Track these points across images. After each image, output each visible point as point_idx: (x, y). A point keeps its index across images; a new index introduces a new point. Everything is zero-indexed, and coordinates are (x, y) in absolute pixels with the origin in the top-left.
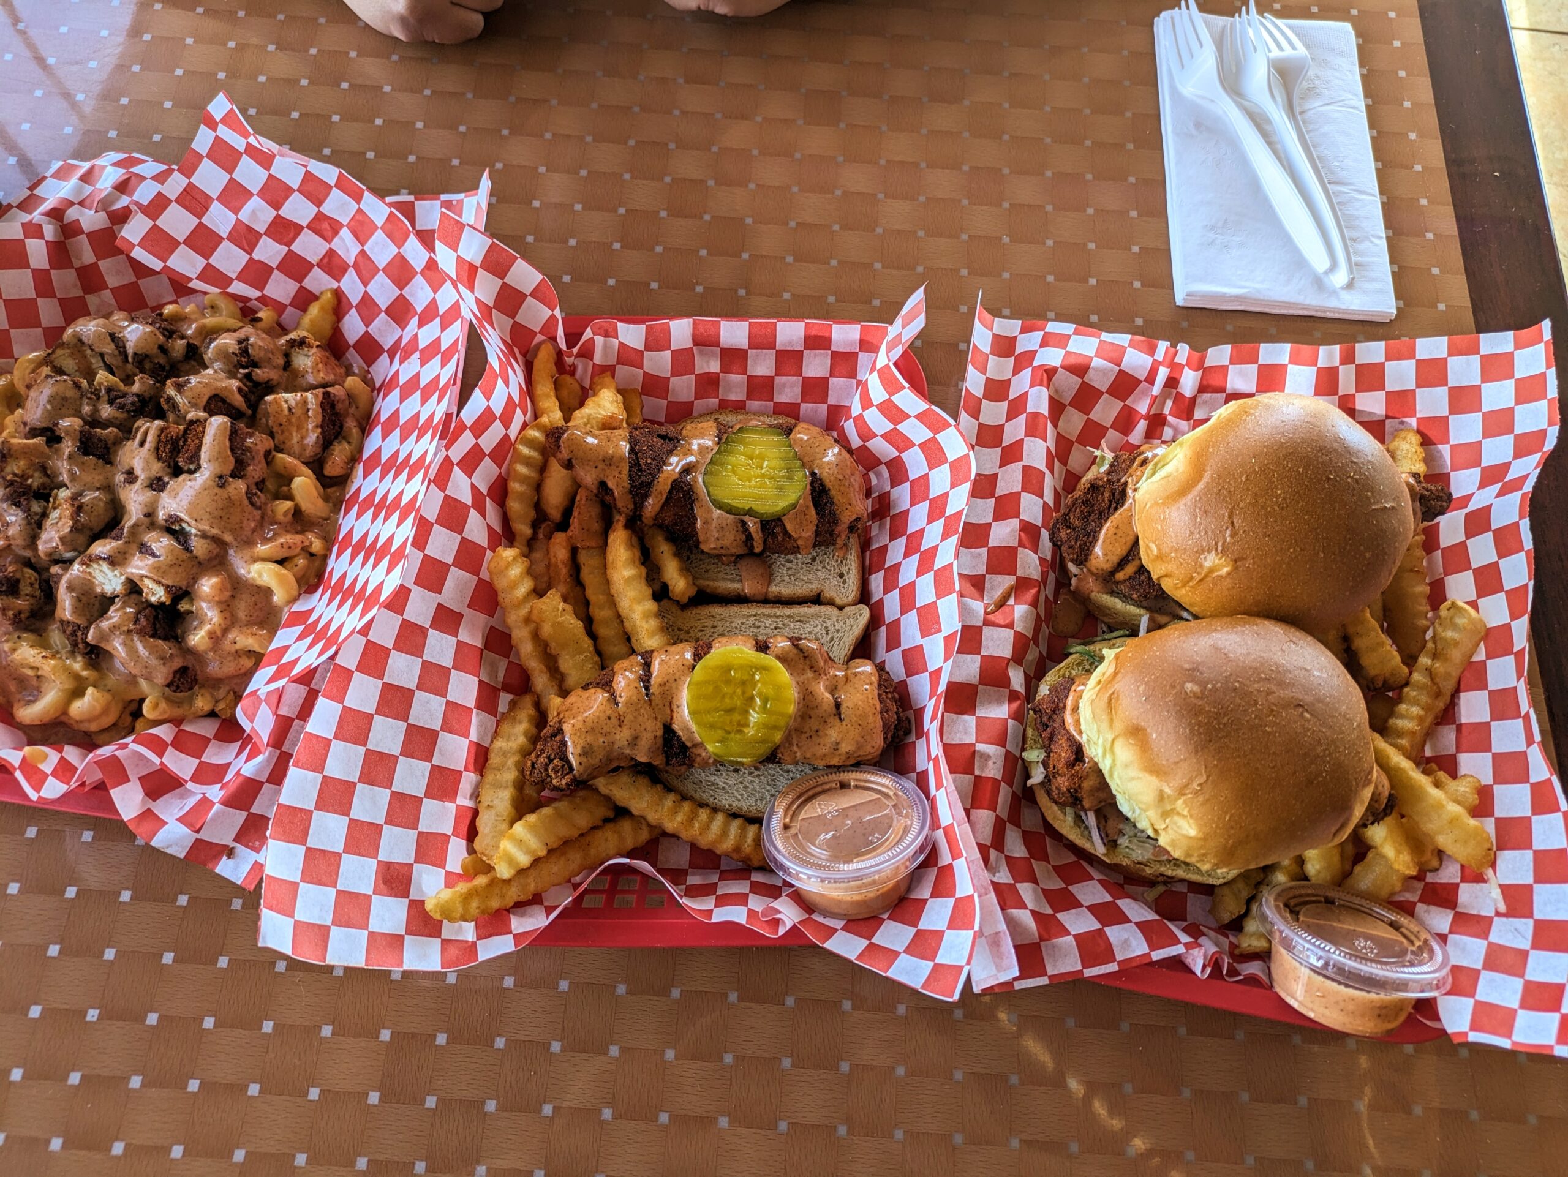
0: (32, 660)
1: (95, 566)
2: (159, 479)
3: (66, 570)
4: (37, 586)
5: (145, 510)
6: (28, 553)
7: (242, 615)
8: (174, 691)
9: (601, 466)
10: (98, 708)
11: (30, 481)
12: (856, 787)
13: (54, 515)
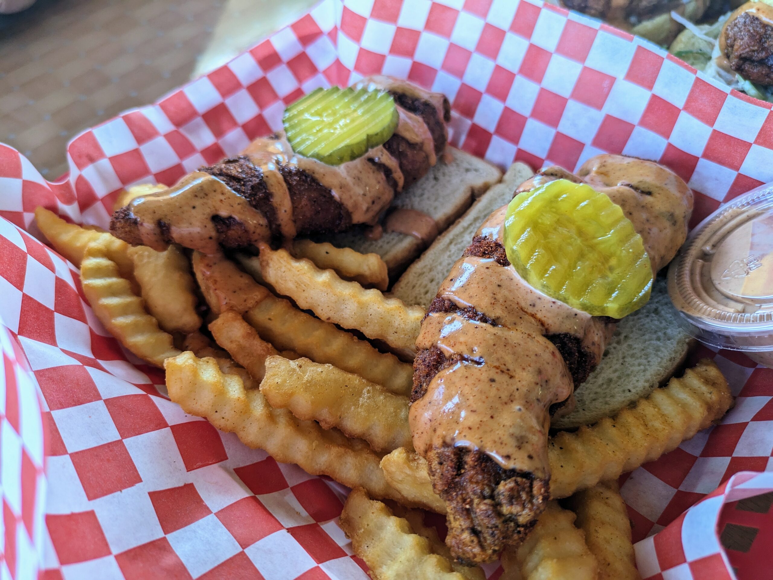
9: (198, 202)
12: (714, 246)
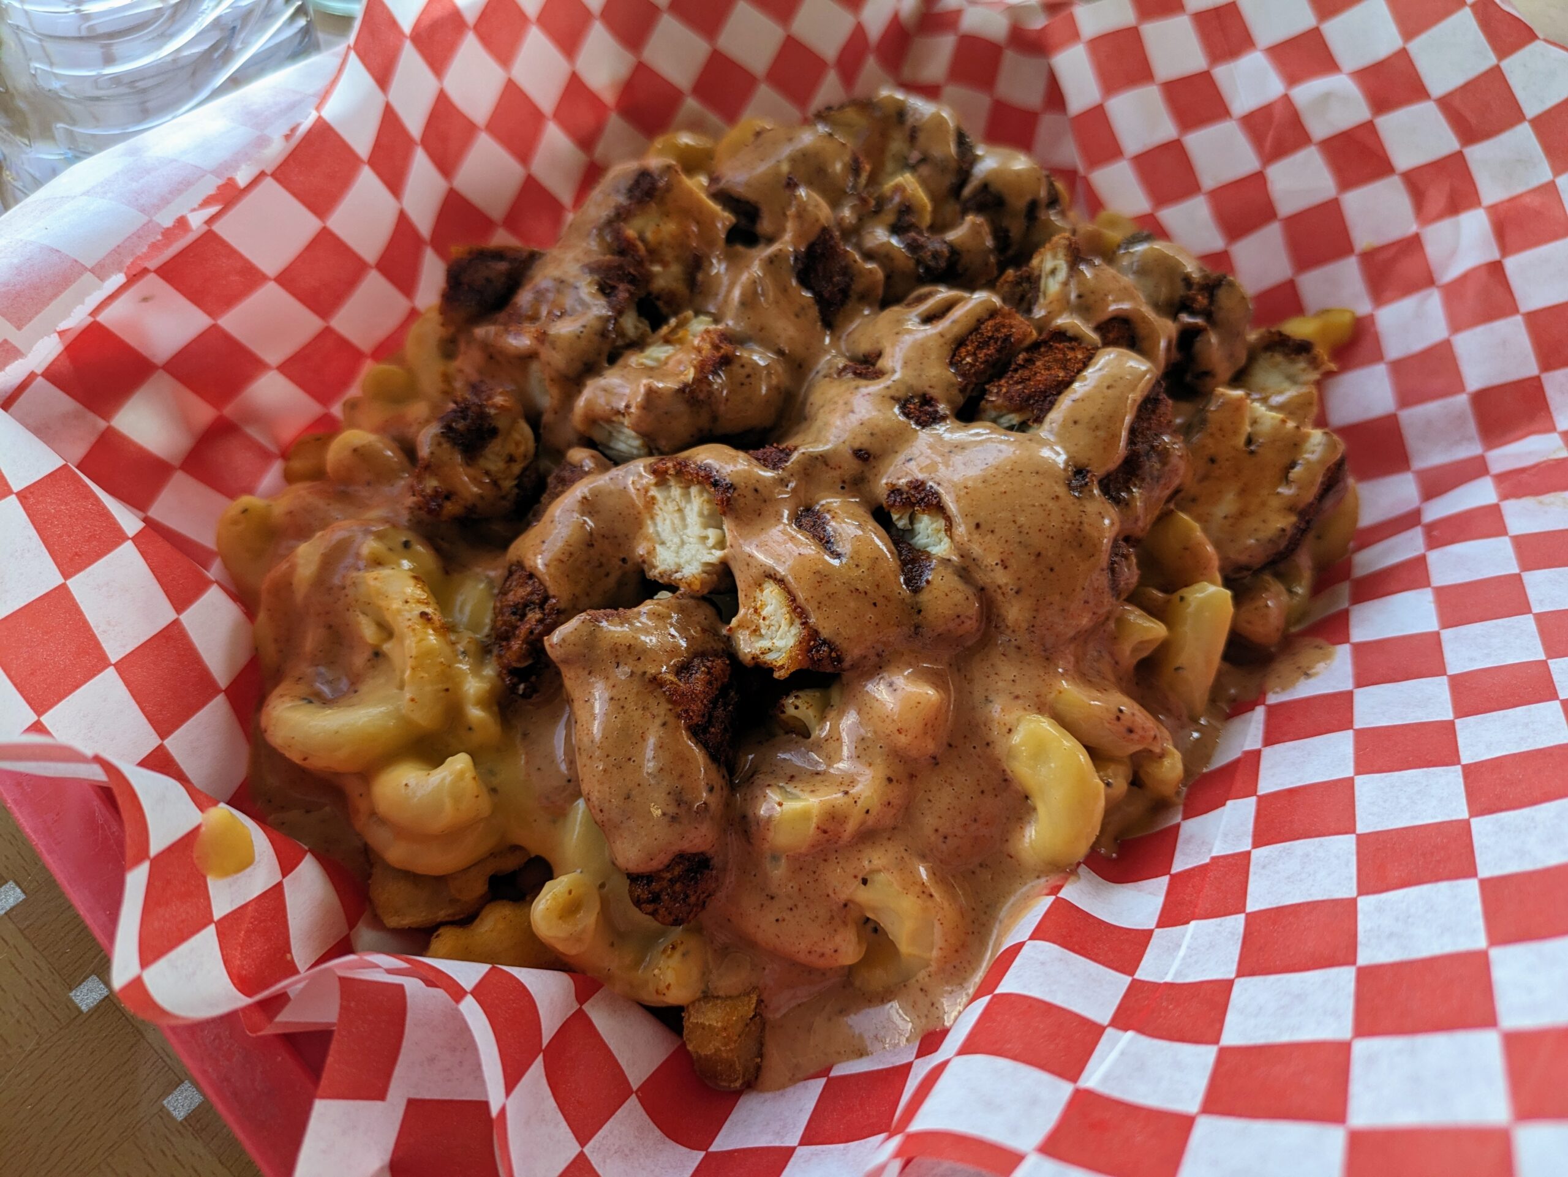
0: (396, 605)
1: (676, 491)
2: (927, 400)
3: (603, 468)
4: (517, 469)
5: (862, 441)
6: (546, 399)
7: (929, 821)
8: (638, 903)
10: (448, 816)
11: (657, 268)
13: (657, 352)
